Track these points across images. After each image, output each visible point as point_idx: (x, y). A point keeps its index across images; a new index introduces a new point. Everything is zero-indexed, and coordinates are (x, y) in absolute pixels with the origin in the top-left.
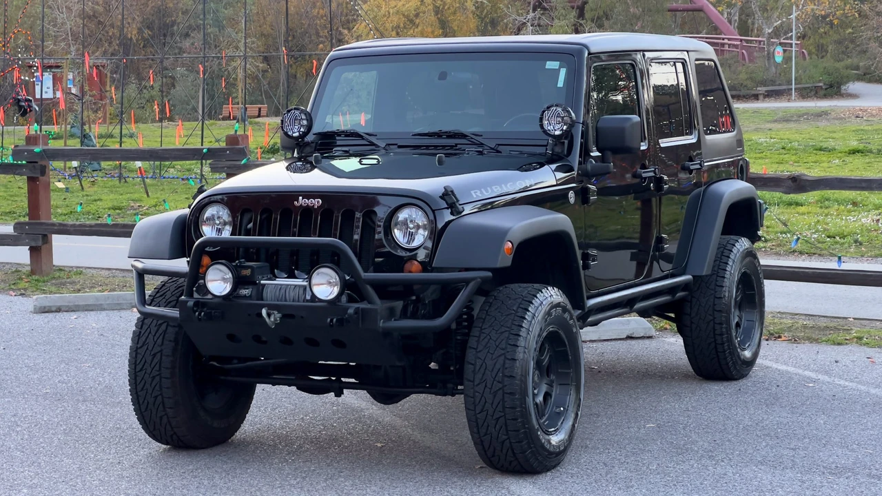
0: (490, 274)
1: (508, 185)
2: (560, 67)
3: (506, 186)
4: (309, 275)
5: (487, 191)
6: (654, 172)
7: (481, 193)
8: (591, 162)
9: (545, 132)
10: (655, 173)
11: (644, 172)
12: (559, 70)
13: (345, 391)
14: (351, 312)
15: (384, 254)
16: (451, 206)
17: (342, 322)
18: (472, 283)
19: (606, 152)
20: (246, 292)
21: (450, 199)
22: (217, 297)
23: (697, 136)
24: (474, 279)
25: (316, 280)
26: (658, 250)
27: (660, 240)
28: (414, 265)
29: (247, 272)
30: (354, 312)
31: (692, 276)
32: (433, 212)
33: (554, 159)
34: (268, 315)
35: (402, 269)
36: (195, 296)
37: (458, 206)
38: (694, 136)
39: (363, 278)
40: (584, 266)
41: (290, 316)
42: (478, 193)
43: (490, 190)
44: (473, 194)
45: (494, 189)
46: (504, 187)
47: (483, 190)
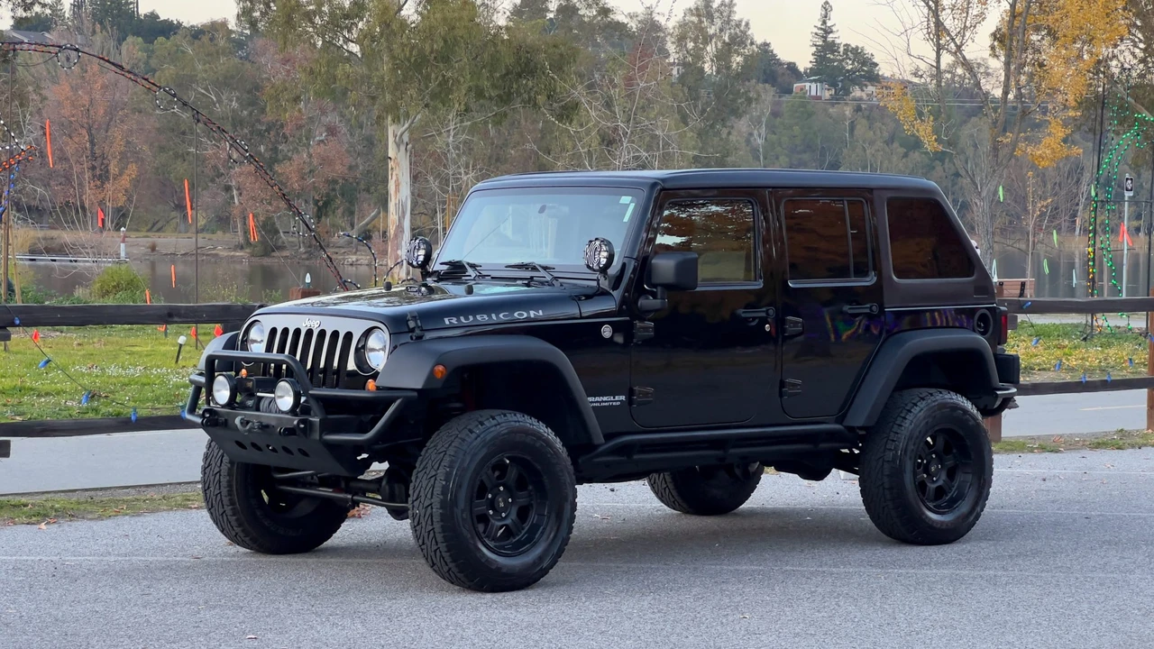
0: (415, 394)
1: (501, 316)
2: (631, 202)
3: (497, 316)
4: (273, 389)
5: (467, 319)
6: (767, 312)
7: (459, 320)
8: (648, 298)
9: (588, 266)
10: (768, 314)
11: (744, 312)
12: (628, 205)
14: (295, 422)
15: (353, 373)
16: (412, 330)
17: (290, 431)
18: (398, 402)
19: (659, 288)
20: (250, 403)
21: (412, 324)
22: (223, 406)
23: (875, 279)
24: (398, 398)
25: (278, 393)
26: (781, 395)
27: (782, 384)
28: (371, 384)
29: (250, 384)
30: (298, 424)
31: (845, 427)
32: (390, 335)
33: (600, 293)
34: (245, 423)
35: (363, 387)
36: (212, 404)
37: (418, 332)
38: (868, 279)
39: (310, 392)
40: (630, 401)
41: (267, 426)
42: (454, 321)
43: (471, 318)
44: (446, 321)
45: (478, 317)
46: (494, 316)
47: (461, 318)
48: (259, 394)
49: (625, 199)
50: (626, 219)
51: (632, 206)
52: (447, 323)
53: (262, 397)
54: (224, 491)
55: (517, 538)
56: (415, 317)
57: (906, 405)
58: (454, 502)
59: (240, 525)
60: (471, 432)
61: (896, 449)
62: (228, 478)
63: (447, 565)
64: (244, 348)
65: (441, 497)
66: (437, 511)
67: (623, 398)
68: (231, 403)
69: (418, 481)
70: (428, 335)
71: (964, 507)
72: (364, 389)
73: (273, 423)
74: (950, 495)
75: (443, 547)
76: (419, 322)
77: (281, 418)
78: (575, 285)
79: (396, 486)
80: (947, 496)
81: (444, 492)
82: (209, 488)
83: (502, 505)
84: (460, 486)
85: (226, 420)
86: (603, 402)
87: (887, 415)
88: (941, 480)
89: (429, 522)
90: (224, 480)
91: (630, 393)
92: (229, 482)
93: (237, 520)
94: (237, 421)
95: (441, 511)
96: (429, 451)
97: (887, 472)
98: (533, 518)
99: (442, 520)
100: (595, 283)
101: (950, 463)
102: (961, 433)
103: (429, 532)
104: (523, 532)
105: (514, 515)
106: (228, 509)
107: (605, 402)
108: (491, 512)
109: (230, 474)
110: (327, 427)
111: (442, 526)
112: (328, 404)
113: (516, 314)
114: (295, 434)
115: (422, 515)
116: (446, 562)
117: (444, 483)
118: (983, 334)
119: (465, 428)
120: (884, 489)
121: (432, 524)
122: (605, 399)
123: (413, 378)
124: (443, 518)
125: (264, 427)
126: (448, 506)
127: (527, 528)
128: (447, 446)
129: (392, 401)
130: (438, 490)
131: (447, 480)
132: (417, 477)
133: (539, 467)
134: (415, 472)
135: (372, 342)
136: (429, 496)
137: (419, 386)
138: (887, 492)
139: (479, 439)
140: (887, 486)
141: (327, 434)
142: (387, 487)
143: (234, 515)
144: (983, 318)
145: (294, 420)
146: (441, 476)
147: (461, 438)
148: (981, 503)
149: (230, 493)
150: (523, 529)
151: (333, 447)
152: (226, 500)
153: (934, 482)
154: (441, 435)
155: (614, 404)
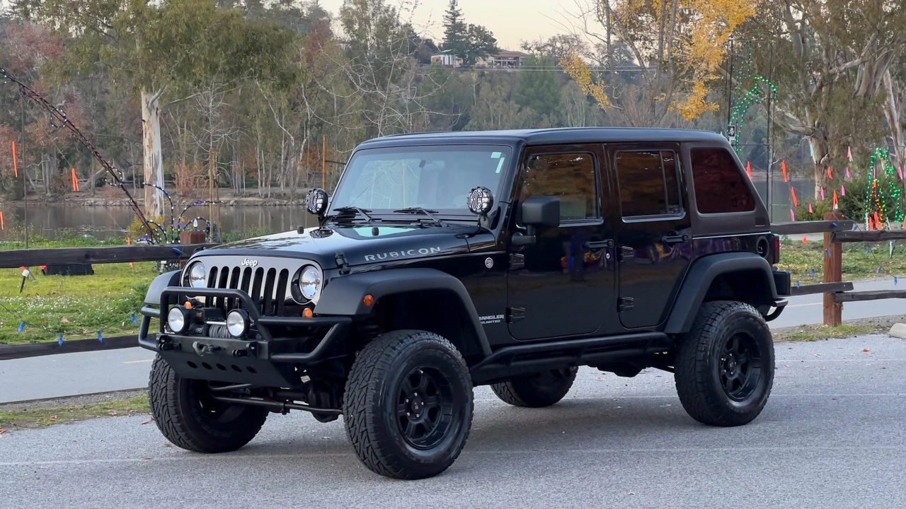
0: (350, 319)
1: (408, 252)
3: (406, 253)
4: (225, 318)
5: (382, 256)
6: (608, 243)
7: (376, 257)
8: (519, 235)
9: (471, 210)
10: (608, 245)
11: (591, 244)
12: (499, 159)
13: (291, 410)
14: (248, 345)
15: (290, 303)
16: (341, 267)
17: (243, 353)
18: (336, 326)
19: (529, 226)
20: (200, 330)
21: (340, 262)
22: (176, 333)
23: (685, 213)
24: (336, 323)
25: (230, 321)
26: (619, 310)
27: (620, 301)
28: (307, 312)
29: (200, 315)
30: (250, 346)
31: (666, 334)
32: (323, 271)
33: (482, 231)
34: (200, 347)
35: (301, 315)
36: (166, 332)
37: (345, 268)
38: (679, 214)
39: (259, 320)
40: (508, 319)
41: (219, 348)
42: (373, 258)
43: (385, 255)
44: (366, 257)
45: (391, 254)
46: (403, 253)
47: (378, 255)
48: (208, 322)
49: (496, 155)
52: (367, 259)
53: (210, 325)
54: (171, 403)
55: (430, 434)
56: (342, 255)
57: (711, 315)
58: (383, 407)
59: (184, 429)
60: (394, 348)
61: (706, 351)
62: (173, 392)
63: (377, 459)
64: (187, 284)
65: (373, 403)
66: (369, 416)
67: (502, 316)
68: (185, 331)
69: (351, 391)
70: (353, 270)
71: (755, 394)
72: (301, 316)
73: (225, 346)
74: (743, 386)
75: (374, 444)
76: (345, 259)
77: (231, 342)
78: (459, 225)
79: (322, 394)
80: (741, 386)
81: (375, 400)
82: (156, 400)
83: (417, 408)
84: (387, 393)
85: (180, 345)
86: (487, 320)
87: (699, 324)
88: (736, 374)
89: (363, 424)
90: (170, 394)
91: (508, 313)
92: (175, 395)
93: (181, 426)
94: (195, 345)
95: (373, 415)
96: (359, 366)
97: (699, 369)
98: (441, 417)
99: (374, 423)
100: (475, 224)
101: (743, 360)
102: (752, 336)
103: (363, 432)
104: (434, 429)
105: (426, 416)
106: (174, 418)
107: (489, 320)
108: (408, 414)
109: (175, 388)
110: (274, 349)
111: (374, 427)
112: (274, 330)
113: (420, 251)
114: (246, 355)
115: (356, 418)
116: (376, 457)
117: (375, 392)
118: (762, 255)
119: (388, 346)
120: (697, 382)
121: (365, 426)
122: (489, 318)
123: (347, 305)
124: (375, 420)
125: (217, 350)
126: (378, 411)
127: (436, 426)
128: (375, 361)
129: (330, 325)
130: (370, 397)
131: (377, 389)
132: (350, 388)
133: (446, 376)
134: (348, 383)
135: (306, 277)
136: (362, 402)
137: (353, 313)
138: (699, 385)
139: (401, 355)
140: (699, 380)
141: (273, 355)
142: (314, 396)
143: (179, 422)
144: (763, 243)
145: (246, 344)
146: (372, 385)
147: (386, 355)
148: (767, 391)
149: (175, 404)
150: (433, 427)
151: (279, 365)
152: (172, 410)
153: (731, 375)
154: (368, 351)
155: (496, 321)
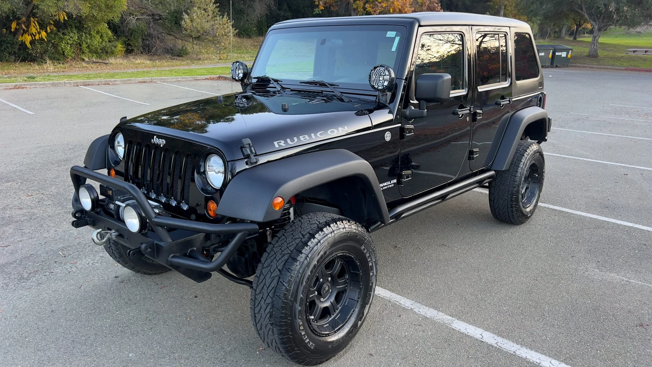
0: (256, 227)
1: (318, 134)
2: (396, 36)
3: (315, 135)
5: (292, 140)
7: (286, 142)
8: (411, 108)
10: (471, 110)
11: (461, 111)
14: (144, 245)
16: (247, 157)
18: (239, 237)
19: (421, 102)
20: (112, 206)
21: (246, 151)
23: (510, 82)
24: (239, 232)
26: (470, 159)
27: (471, 152)
28: (212, 205)
29: (110, 193)
33: (380, 107)
37: (252, 158)
39: (154, 220)
40: (399, 182)
42: (282, 143)
43: (295, 139)
44: (276, 143)
45: (301, 137)
46: (313, 136)
47: (288, 140)
48: (118, 203)
49: (391, 34)
50: (394, 49)
51: (397, 39)
52: (277, 146)
53: (119, 206)
56: (249, 144)
67: (395, 181)
70: (261, 160)
71: (535, 201)
76: (252, 149)
83: (326, 291)
85: (93, 222)
86: (384, 186)
91: (399, 177)
107: (386, 186)
113: (329, 132)
122: (385, 184)
129: (232, 236)
137: (260, 219)
144: (540, 98)
155: (390, 186)
